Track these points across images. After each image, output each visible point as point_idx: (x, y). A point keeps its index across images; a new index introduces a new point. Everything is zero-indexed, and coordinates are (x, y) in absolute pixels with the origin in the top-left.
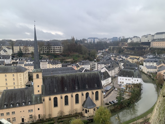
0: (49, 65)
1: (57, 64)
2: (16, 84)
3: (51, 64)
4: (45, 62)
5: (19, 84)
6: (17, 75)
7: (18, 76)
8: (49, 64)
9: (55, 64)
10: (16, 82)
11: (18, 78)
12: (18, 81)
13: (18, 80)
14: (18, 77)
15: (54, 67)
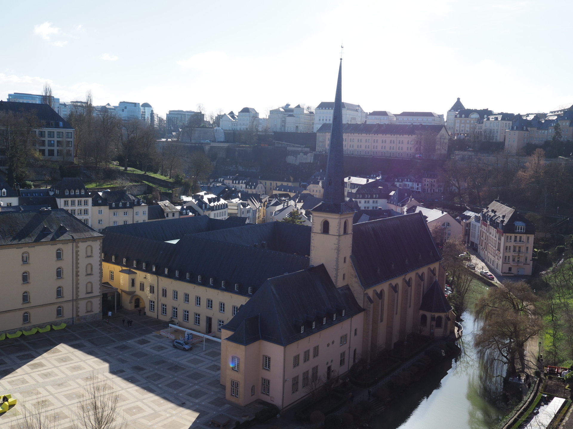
0: (100, 212)
1: (132, 205)
2: (68, 294)
3: (105, 209)
4: (80, 196)
5: (82, 294)
6: (77, 252)
7: (77, 255)
8: (97, 208)
9: (124, 207)
10: (67, 283)
11: (77, 263)
12: (77, 280)
13: (77, 272)
14: (77, 259)
15: (121, 223)
